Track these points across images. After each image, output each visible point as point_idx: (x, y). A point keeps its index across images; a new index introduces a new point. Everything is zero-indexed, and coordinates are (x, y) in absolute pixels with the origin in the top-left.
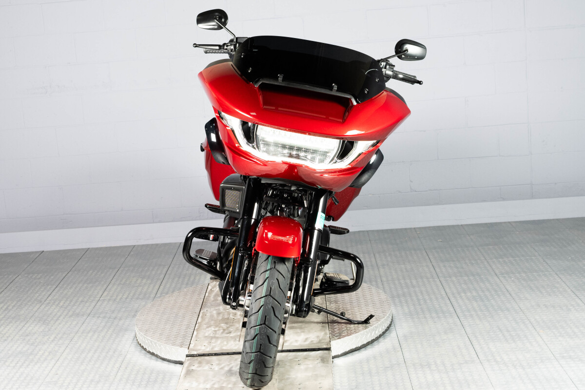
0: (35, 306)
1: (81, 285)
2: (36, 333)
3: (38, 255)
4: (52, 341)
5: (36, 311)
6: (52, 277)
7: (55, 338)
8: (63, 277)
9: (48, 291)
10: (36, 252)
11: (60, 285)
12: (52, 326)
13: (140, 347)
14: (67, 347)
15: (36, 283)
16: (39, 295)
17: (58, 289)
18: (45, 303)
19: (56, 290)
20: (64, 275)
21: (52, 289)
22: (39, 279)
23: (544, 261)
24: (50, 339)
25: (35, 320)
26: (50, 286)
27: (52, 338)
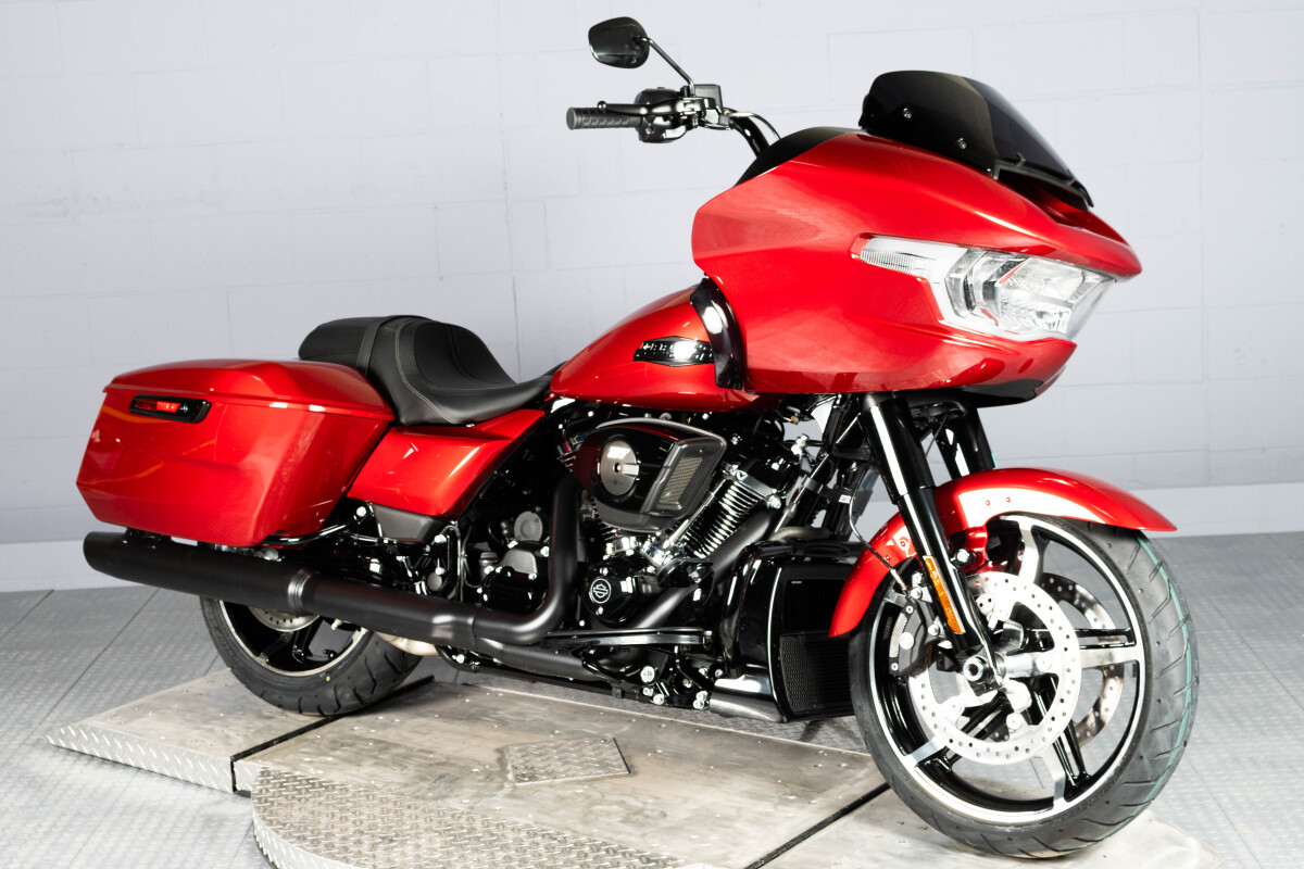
0: (14, 738)
1: (131, 682)
2: (7, 810)
3: (37, 600)
4: (46, 834)
5: (16, 751)
6: (65, 660)
7: (55, 825)
8: (90, 661)
9: (52, 696)
10: (35, 593)
11: (82, 683)
12: (50, 793)
13: (260, 857)
14: (81, 850)
15: (24, 674)
16: (29, 708)
17: (75, 691)
18: (40, 728)
19: (71, 695)
20: (94, 656)
21: (63, 691)
22: (34, 663)
23: (1243, 642)
24: (41, 830)
25: (9, 776)
26: (57, 684)
27: (46, 826)
